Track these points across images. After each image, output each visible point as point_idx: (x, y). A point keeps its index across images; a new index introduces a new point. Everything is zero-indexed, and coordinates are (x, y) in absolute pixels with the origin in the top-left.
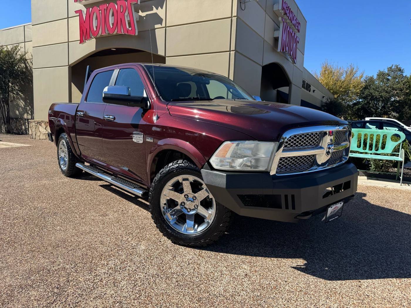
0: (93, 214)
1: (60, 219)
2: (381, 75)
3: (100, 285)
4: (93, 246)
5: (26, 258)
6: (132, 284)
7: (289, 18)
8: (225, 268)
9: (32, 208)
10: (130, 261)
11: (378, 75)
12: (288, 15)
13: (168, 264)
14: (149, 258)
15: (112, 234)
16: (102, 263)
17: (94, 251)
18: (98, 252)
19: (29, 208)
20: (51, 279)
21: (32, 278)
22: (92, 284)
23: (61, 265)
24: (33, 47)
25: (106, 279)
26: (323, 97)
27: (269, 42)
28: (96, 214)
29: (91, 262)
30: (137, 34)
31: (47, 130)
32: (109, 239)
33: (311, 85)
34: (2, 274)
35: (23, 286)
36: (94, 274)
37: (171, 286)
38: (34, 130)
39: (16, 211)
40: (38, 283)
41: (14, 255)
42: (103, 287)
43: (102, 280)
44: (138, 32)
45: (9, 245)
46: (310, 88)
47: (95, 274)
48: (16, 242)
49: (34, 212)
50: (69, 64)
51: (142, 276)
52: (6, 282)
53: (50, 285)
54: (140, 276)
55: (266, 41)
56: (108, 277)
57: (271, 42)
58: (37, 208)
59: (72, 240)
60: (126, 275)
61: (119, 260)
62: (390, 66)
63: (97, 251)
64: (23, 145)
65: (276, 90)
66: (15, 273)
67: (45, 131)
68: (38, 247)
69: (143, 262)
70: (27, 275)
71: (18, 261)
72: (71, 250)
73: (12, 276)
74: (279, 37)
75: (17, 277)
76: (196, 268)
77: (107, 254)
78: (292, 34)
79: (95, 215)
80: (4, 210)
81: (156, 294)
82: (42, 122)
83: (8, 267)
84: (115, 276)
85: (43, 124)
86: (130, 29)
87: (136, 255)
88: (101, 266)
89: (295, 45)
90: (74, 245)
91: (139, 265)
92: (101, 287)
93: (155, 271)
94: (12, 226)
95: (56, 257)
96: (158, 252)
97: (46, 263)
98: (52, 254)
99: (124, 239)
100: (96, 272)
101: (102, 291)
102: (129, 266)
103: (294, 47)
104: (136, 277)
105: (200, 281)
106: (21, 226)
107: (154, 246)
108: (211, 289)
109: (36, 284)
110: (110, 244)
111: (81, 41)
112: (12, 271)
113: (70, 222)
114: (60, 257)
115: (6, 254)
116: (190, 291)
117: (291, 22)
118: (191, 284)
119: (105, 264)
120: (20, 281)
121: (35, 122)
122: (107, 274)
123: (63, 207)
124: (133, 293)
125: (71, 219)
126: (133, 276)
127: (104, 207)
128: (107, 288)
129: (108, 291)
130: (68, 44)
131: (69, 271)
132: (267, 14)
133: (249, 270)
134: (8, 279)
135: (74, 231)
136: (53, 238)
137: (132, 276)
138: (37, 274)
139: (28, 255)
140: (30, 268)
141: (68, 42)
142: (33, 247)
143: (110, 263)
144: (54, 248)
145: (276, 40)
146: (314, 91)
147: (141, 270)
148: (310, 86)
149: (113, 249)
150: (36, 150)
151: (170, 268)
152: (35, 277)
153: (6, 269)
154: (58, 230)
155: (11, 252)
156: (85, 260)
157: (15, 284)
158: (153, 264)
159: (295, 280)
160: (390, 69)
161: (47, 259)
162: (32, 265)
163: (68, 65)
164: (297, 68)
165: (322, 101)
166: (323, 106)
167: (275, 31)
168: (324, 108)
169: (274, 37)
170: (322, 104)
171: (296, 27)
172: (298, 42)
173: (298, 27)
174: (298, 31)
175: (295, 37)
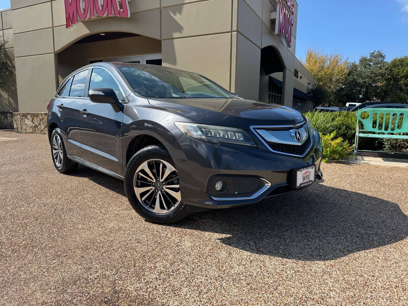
0: (114, 208)
1: (78, 215)
2: (364, 61)
3: (157, 295)
4: (129, 245)
5: (53, 265)
6: (196, 291)
8: (295, 264)
9: (41, 205)
10: (181, 261)
11: (360, 61)
13: (227, 263)
14: (201, 256)
15: (147, 231)
16: (147, 266)
17: (133, 251)
18: (138, 253)
19: (38, 205)
20: (93, 290)
21: (69, 291)
22: (147, 294)
23: (99, 271)
24: (14, 34)
25: (161, 286)
26: (309, 84)
27: (267, 24)
28: (119, 209)
29: (135, 266)
30: (129, 16)
31: (33, 123)
32: (144, 236)
33: (299, 72)
34: (29, 288)
35: (61, 303)
36: (144, 280)
37: (244, 290)
38: (19, 123)
39: (23, 209)
40: (79, 298)
41: (37, 262)
42: (162, 298)
43: (157, 288)
44: (131, 14)
45: (27, 250)
46: (298, 75)
47: (146, 281)
48: (35, 246)
49: (45, 209)
50: (55, 51)
51: (203, 280)
52: (37, 299)
53: (95, 300)
54: (201, 280)
55: (264, 23)
56: (163, 284)
57: (268, 24)
58: (47, 204)
59: (102, 239)
60: (183, 279)
61: (167, 261)
62: (373, 51)
63: (136, 252)
64: (9, 139)
65: (268, 75)
66: (45, 286)
67: (32, 123)
68: (64, 251)
69: (197, 262)
70: (61, 288)
71: (45, 270)
72: (105, 252)
73: (43, 291)
74: (276, 19)
75: (49, 290)
76: (262, 266)
77: (150, 254)
78: (287, 15)
79: (117, 209)
80: (8, 208)
81: (230, 302)
82: (28, 114)
83: (35, 279)
84: (171, 282)
85: (29, 117)
86: (122, 10)
87: (184, 254)
88: (148, 270)
89: (290, 27)
90: (106, 246)
91: (193, 266)
92: (159, 297)
93: (215, 272)
94: (25, 226)
95: (89, 262)
96: (208, 248)
97: (80, 270)
98: (84, 259)
99: (162, 235)
100: (145, 277)
101: (163, 303)
102: (183, 268)
103: (289, 30)
104: (197, 282)
105: (275, 282)
106: (35, 226)
107: (200, 242)
108: (293, 292)
109: (76, 299)
110: (149, 242)
111: (68, 26)
112: (40, 283)
113: (91, 218)
114: (95, 262)
115: (26, 261)
116: (270, 296)
117: (287, 4)
118: (267, 286)
119: (153, 267)
120: (54, 296)
121: (21, 115)
122: (160, 280)
123: (76, 201)
124: (203, 303)
125: (92, 216)
126: (193, 281)
127: (124, 199)
128: (167, 298)
129: (171, 302)
130: (53, 29)
131: (112, 279)
133: (323, 265)
134: (38, 294)
135: (100, 229)
136: (78, 238)
137: (191, 281)
138: (73, 286)
139: (55, 261)
140: (62, 277)
141: (53, 27)
142: (58, 251)
143: (158, 265)
144: (83, 250)
145: (273, 22)
146: (301, 77)
147: (199, 272)
148: (297, 72)
149: (154, 248)
150: (25, 143)
151: (232, 268)
152: (72, 289)
153: (32, 280)
154: (81, 229)
155: (32, 259)
156: (126, 264)
157: (49, 301)
158: (209, 264)
159: (382, 274)
160: (372, 55)
161: (79, 265)
162: (63, 273)
163: (53, 52)
164: (291, 52)
165: (308, 87)
166: (309, 93)
167: (271, 12)
168: (310, 94)
169: (271, 19)
170: (308, 90)
171: (291, 9)
172: (292, 25)
173: (292, 9)
174: (293, 14)
175: (290, 20)
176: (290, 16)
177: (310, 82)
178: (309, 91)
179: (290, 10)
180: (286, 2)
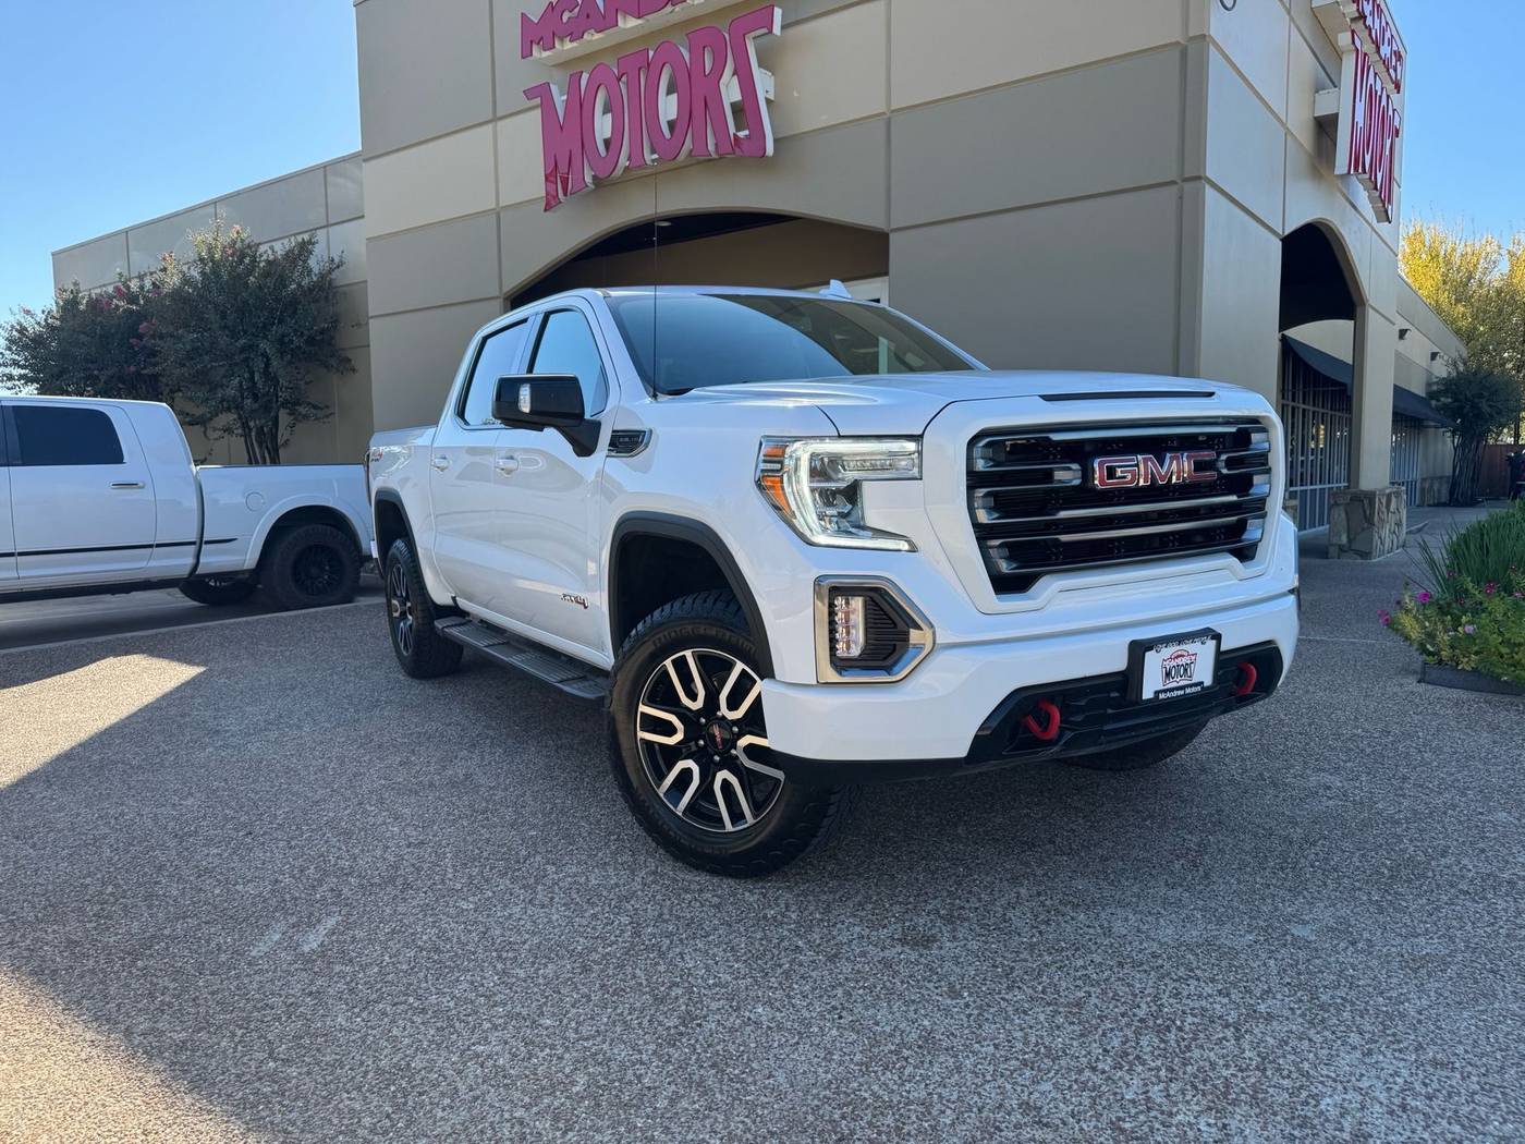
7: (1370, 35)
12: (1369, 21)
24: (369, 239)
26: (1434, 356)
27: (1301, 139)
30: (770, 152)
44: (775, 141)
50: (505, 291)
55: (1292, 134)
57: (1304, 135)
74: (1337, 115)
78: (1380, 97)
86: (742, 134)
89: (1389, 142)
103: (1387, 153)
111: (551, 201)
117: (1378, 51)
132: (1294, 22)
141: (499, 208)
145: (1325, 127)
146: (1402, 333)
163: (497, 294)
164: (1383, 241)
165: (1429, 373)
166: (1432, 395)
167: (1317, 92)
168: (1438, 400)
169: (1315, 118)
170: (1429, 385)
171: (1391, 71)
172: (1397, 131)
173: (1395, 71)
174: (1398, 87)
175: (1390, 113)
176: (1388, 97)
177: (1436, 350)
178: (1435, 388)
179: (1389, 75)
180: (1374, 46)
